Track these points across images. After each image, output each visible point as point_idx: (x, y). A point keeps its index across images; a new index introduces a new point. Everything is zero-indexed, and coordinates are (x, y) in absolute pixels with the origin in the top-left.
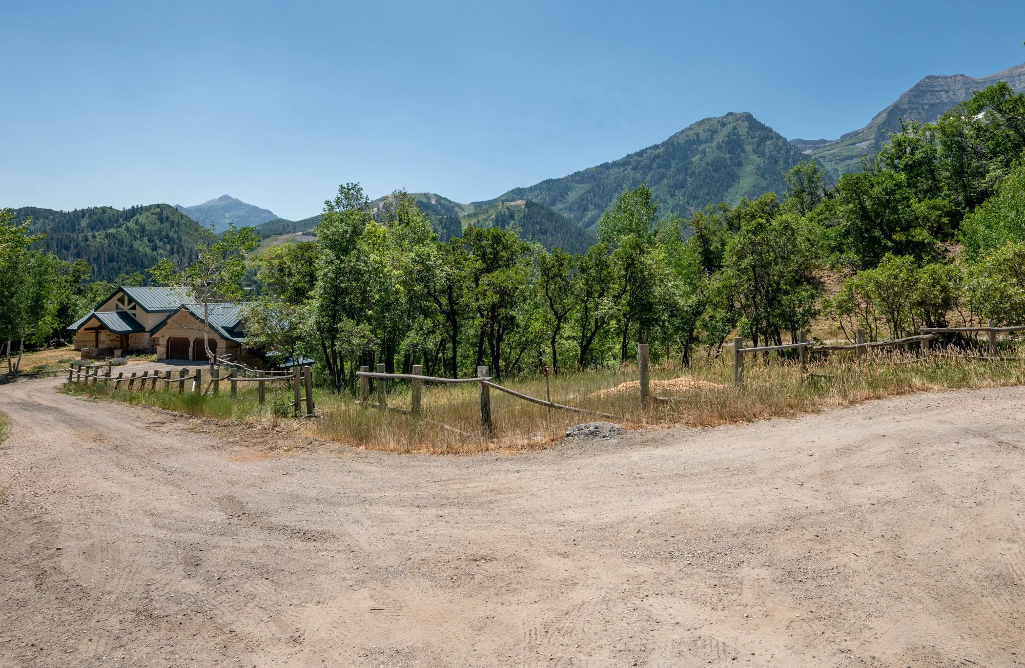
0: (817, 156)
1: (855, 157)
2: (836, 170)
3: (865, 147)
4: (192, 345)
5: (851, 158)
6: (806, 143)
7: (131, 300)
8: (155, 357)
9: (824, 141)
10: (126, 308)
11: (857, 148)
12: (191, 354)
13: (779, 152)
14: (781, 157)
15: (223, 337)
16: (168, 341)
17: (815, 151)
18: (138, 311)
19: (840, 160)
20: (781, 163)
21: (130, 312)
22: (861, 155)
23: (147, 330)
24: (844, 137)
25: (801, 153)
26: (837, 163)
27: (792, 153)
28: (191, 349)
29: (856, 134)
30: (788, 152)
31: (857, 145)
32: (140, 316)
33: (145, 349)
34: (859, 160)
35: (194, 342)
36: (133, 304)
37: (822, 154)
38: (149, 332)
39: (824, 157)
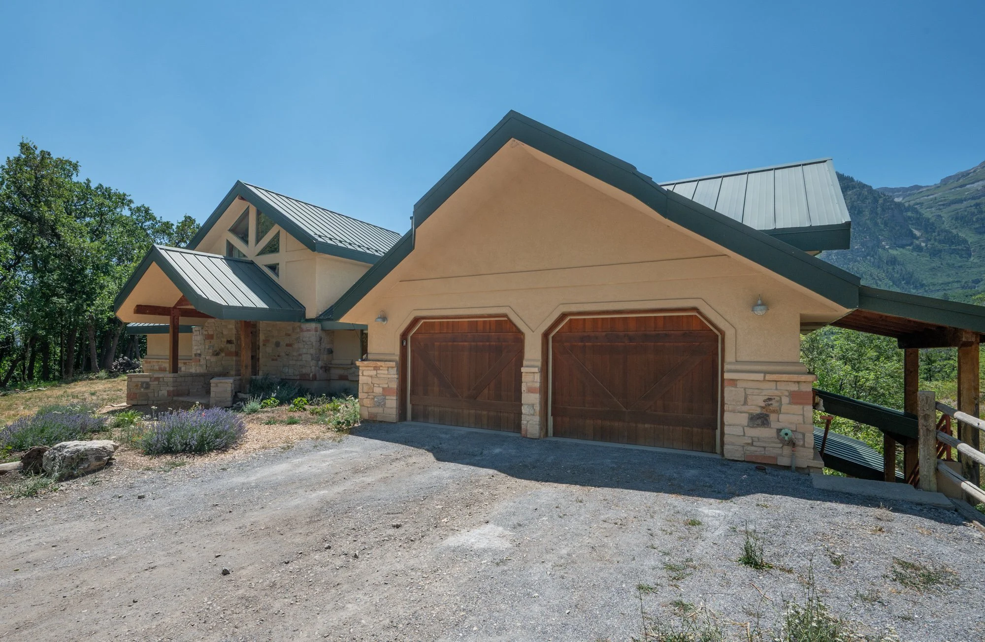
0: (912, 203)
1: (965, 200)
2: (939, 216)
3: (979, 188)
4: (533, 351)
5: (961, 201)
6: (893, 190)
7: (266, 224)
8: (347, 408)
9: (917, 187)
10: (251, 251)
11: (968, 190)
13: (863, 201)
14: (866, 207)
16: (404, 336)
17: (907, 199)
18: (283, 255)
19: (943, 205)
20: (867, 213)
21: (264, 262)
22: (973, 198)
23: (311, 313)
24: (945, 181)
25: (893, 201)
26: (940, 209)
27: (881, 201)
29: (965, 175)
30: (876, 200)
31: (968, 186)
33: (304, 377)
34: (973, 202)
35: (546, 335)
36: (276, 229)
37: (918, 201)
38: (317, 320)
39: (921, 204)
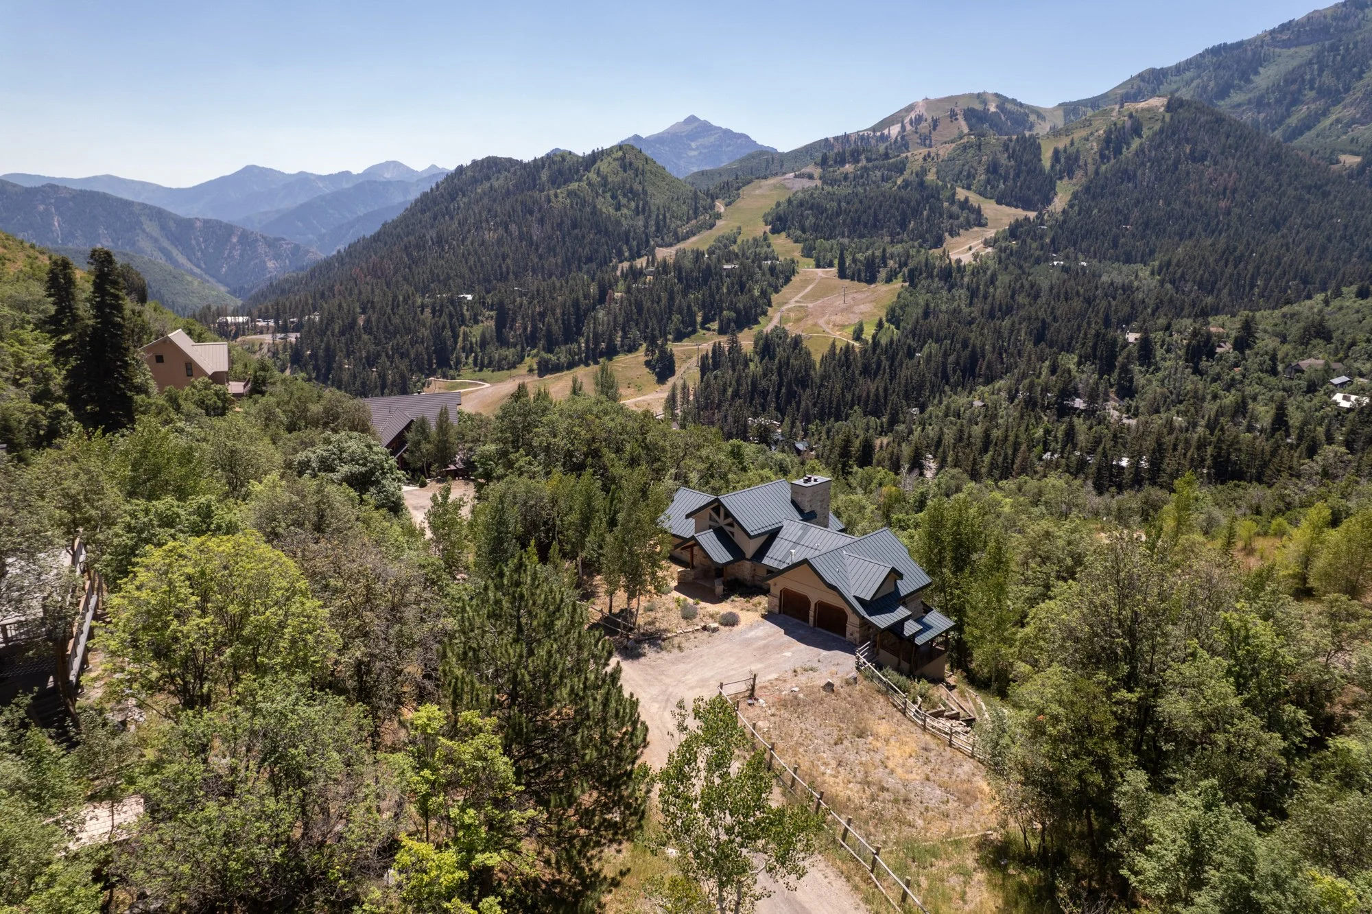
4: (812, 607)
7: (728, 514)
10: (722, 522)
12: (811, 619)
15: (855, 611)
16: (781, 591)
18: (736, 530)
21: (728, 529)
23: (749, 557)
28: (811, 613)
32: (739, 538)
35: (816, 604)
36: (730, 519)
